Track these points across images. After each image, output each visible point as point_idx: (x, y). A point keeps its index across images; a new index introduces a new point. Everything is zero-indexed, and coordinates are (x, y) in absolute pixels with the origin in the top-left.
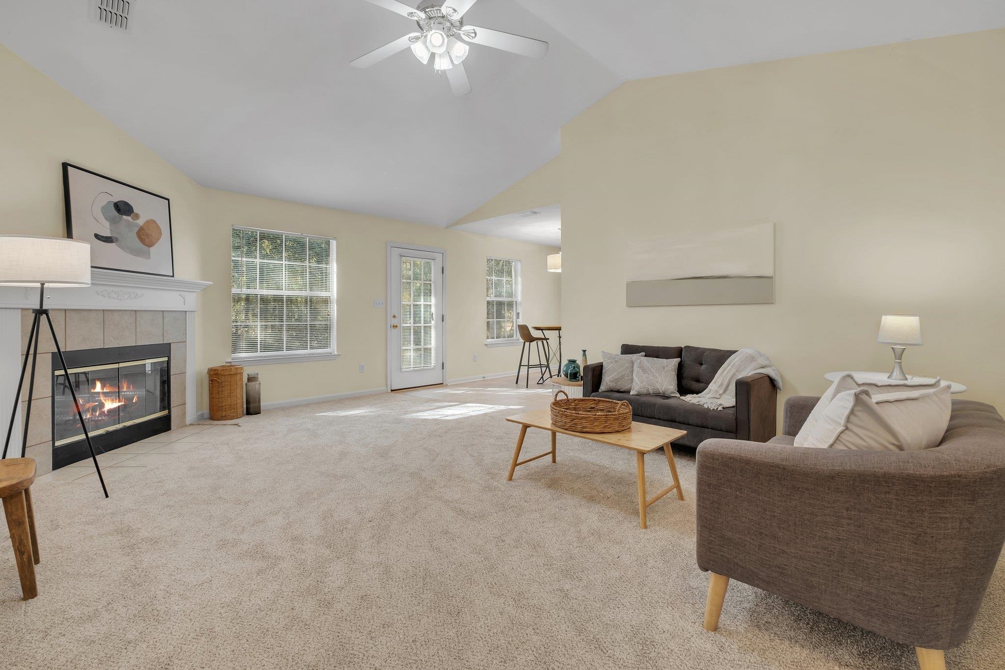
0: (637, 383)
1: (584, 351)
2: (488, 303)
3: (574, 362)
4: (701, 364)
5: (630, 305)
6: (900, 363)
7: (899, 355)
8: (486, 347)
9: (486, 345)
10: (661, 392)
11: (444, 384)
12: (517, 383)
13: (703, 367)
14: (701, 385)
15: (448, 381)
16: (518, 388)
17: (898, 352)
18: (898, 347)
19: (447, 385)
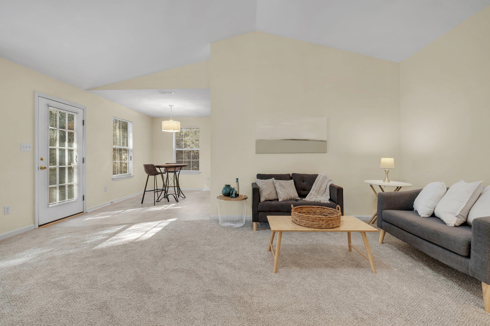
0: (282, 194)
1: (237, 179)
2: (114, 150)
3: (229, 186)
4: (303, 182)
5: (257, 153)
6: (388, 176)
7: (387, 173)
8: (112, 180)
9: (113, 179)
10: (293, 198)
11: (85, 212)
12: (142, 203)
13: (305, 183)
14: (305, 192)
15: (88, 209)
16: (143, 207)
17: (387, 172)
18: (387, 169)
19: (87, 212)
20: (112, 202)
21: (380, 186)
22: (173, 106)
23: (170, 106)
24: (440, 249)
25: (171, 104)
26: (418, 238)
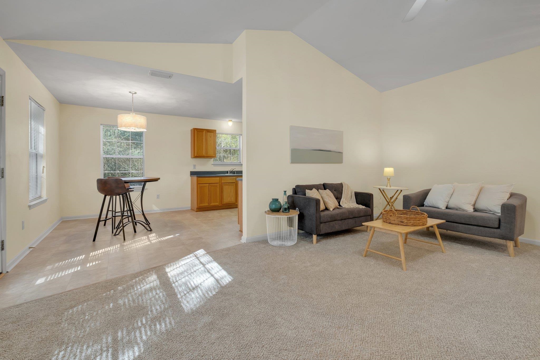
3: (276, 200)
4: (335, 191)
5: (292, 162)
9: (29, 207)
11: (4, 272)
17: (389, 179)
18: (389, 177)
19: (7, 272)
20: (30, 248)
21: (380, 189)
22: (136, 93)
23: (130, 92)
24: (475, 227)
25: (133, 90)
26: (453, 223)
